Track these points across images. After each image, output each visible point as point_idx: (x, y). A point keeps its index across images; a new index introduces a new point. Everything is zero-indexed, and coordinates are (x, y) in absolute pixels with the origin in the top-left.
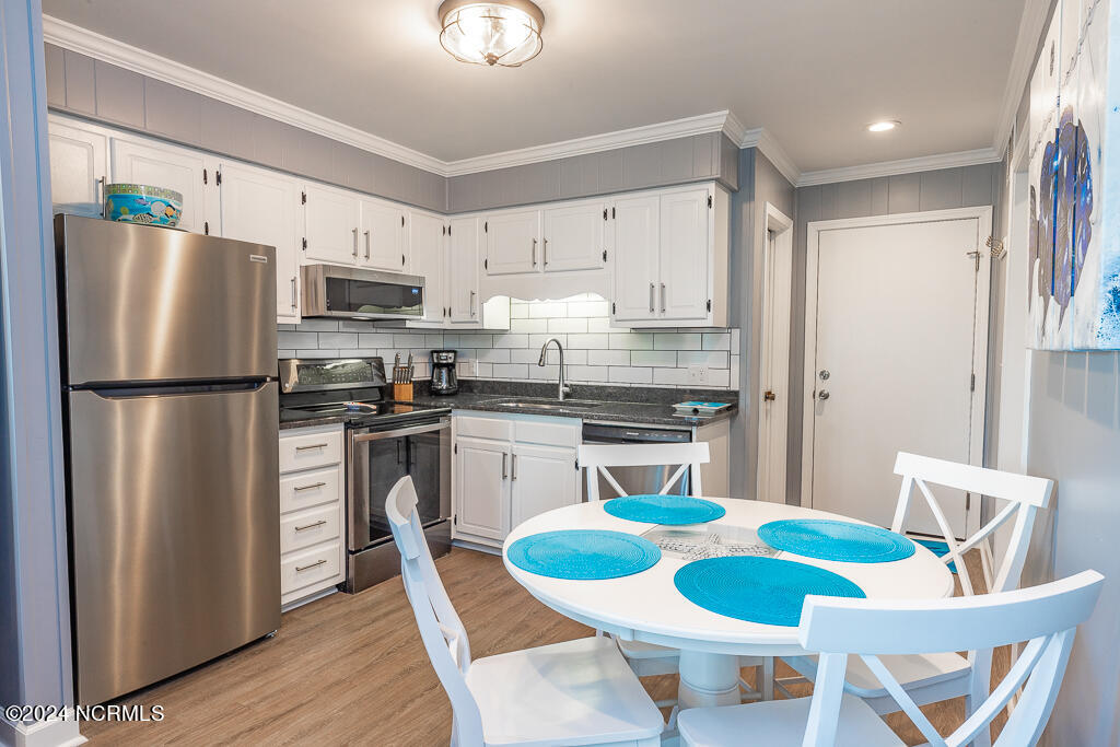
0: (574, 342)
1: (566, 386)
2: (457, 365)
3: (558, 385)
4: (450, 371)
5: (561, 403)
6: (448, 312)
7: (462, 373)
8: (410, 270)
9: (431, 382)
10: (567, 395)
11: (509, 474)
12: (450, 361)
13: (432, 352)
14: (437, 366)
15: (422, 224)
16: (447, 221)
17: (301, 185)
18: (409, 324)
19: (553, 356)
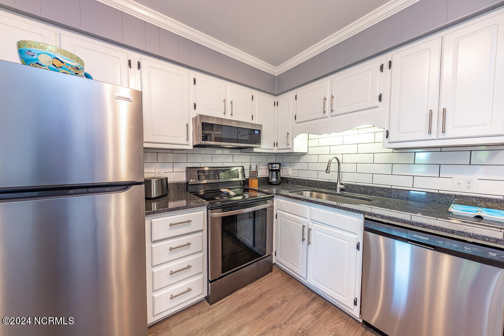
0: (346, 159)
1: (342, 184)
2: (281, 170)
3: (336, 183)
4: (277, 173)
5: (338, 195)
6: (276, 144)
7: (284, 173)
8: (256, 121)
9: (268, 177)
10: (342, 190)
11: (306, 237)
12: (277, 168)
13: (269, 164)
14: (272, 170)
15: (263, 100)
16: (276, 99)
17: (194, 74)
18: (255, 150)
19: (334, 167)
